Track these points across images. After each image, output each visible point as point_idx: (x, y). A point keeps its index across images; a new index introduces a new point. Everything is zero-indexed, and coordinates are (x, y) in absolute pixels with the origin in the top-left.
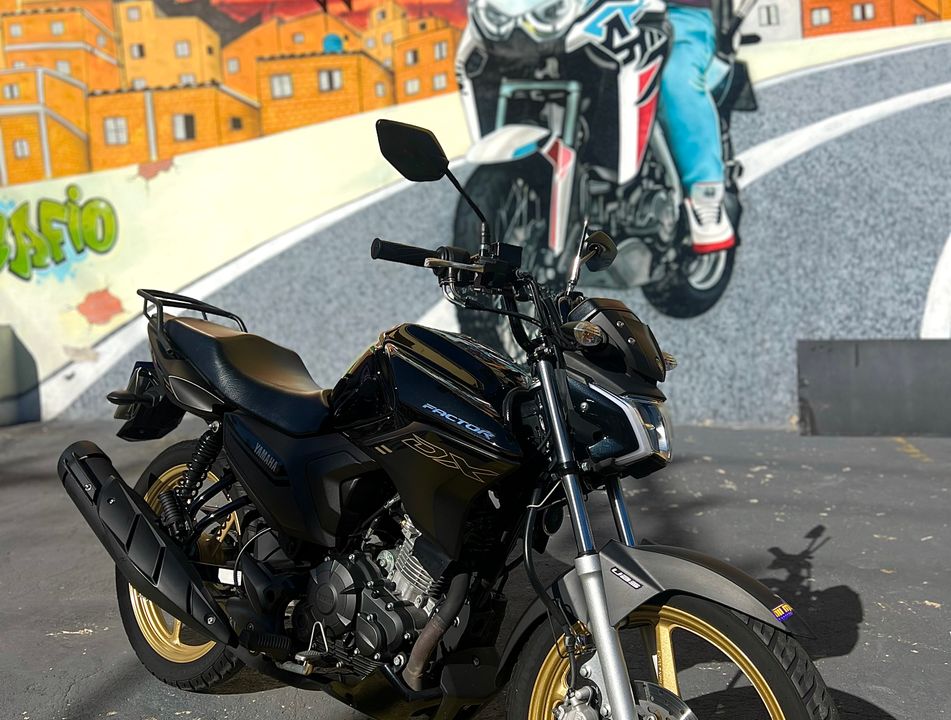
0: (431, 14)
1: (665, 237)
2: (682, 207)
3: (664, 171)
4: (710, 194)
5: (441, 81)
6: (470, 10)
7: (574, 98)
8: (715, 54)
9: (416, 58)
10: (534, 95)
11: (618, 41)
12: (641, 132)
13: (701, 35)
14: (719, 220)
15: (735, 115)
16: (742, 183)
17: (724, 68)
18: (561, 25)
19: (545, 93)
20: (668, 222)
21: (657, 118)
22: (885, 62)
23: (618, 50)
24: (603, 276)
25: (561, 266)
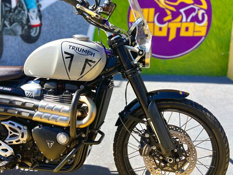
1: (24, 22)
3: (23, 5)
4: (34, 12)
14: (36, 19)
16: (42, 9)
20: (25, 19)
24: (11, 32)
25: (0, 29)
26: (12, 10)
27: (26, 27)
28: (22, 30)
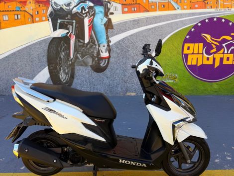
0: (41, 3)
1: (95, 55)
2: (98, 49)
3: (94, 41)
4: (104, 46)
5: (44, 18)
6: (50, 3)
7: (74, 24)
8: (105, 16)
9: (38, 13)
10: (65, 23)
11: (84, 12)
12: (89, 32)
13: (101, 12)
14: (106, 52)
15: (109, 30)
16: (111, 44)
17: (106, 19)
18: (71, 7)
19: (68, 22)
20: (95, 52)
21: (93, 29)
22: (139, 20)
23: (84, 14)
24: (83, 63)
25: (73, 61)
26: (85, 45)
27: (96, 59)
28: (93, 62)
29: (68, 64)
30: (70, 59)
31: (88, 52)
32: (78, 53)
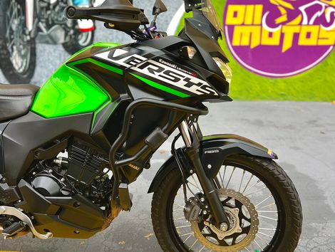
1: (69, 25)
16: (96, 4)
24: (48, 39)
25: (32, 35)
26: (51, 7)
27: (72, 32)
28: (65, 37)
29: (25, 40)
30: (27, 32)
31: (57, 20)
32: (39, 21)
